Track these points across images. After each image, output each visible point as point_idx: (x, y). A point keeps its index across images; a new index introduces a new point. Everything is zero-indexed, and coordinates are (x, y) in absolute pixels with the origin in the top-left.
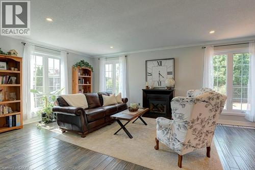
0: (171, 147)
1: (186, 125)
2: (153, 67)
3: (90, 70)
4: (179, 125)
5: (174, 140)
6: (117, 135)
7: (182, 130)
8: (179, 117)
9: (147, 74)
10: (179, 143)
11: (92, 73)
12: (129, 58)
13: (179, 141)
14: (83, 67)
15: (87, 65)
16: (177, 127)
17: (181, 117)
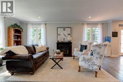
0: (91, 68)
1: (101, 57)
2: (60, 31)
3: (21, 30)
4: (97, 57)
5: (93, 65)
6: (53, 68)
7: (99, 59)
8: (97, 53)
9: (58, 35)
10: (97, 66)
11: (22, 32)
12: (47, 25)
13: (96, 65)
14: (17, 28)
15: (19, 27)
16: (96, 58)
17: (98, 54)
